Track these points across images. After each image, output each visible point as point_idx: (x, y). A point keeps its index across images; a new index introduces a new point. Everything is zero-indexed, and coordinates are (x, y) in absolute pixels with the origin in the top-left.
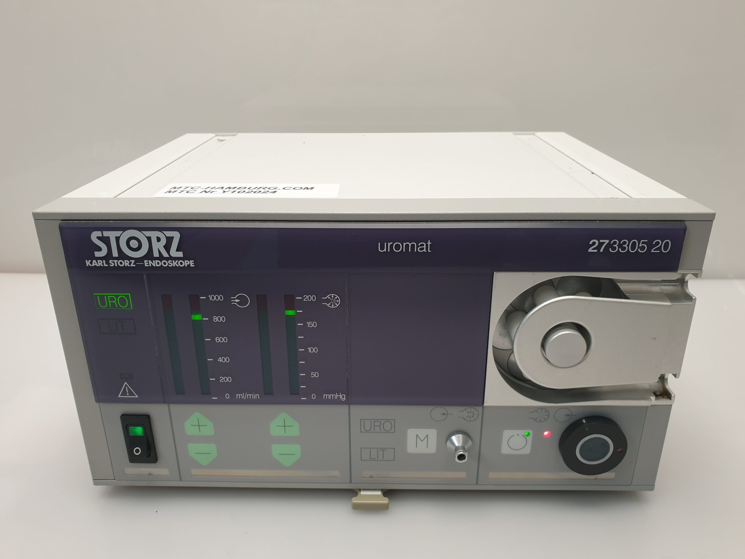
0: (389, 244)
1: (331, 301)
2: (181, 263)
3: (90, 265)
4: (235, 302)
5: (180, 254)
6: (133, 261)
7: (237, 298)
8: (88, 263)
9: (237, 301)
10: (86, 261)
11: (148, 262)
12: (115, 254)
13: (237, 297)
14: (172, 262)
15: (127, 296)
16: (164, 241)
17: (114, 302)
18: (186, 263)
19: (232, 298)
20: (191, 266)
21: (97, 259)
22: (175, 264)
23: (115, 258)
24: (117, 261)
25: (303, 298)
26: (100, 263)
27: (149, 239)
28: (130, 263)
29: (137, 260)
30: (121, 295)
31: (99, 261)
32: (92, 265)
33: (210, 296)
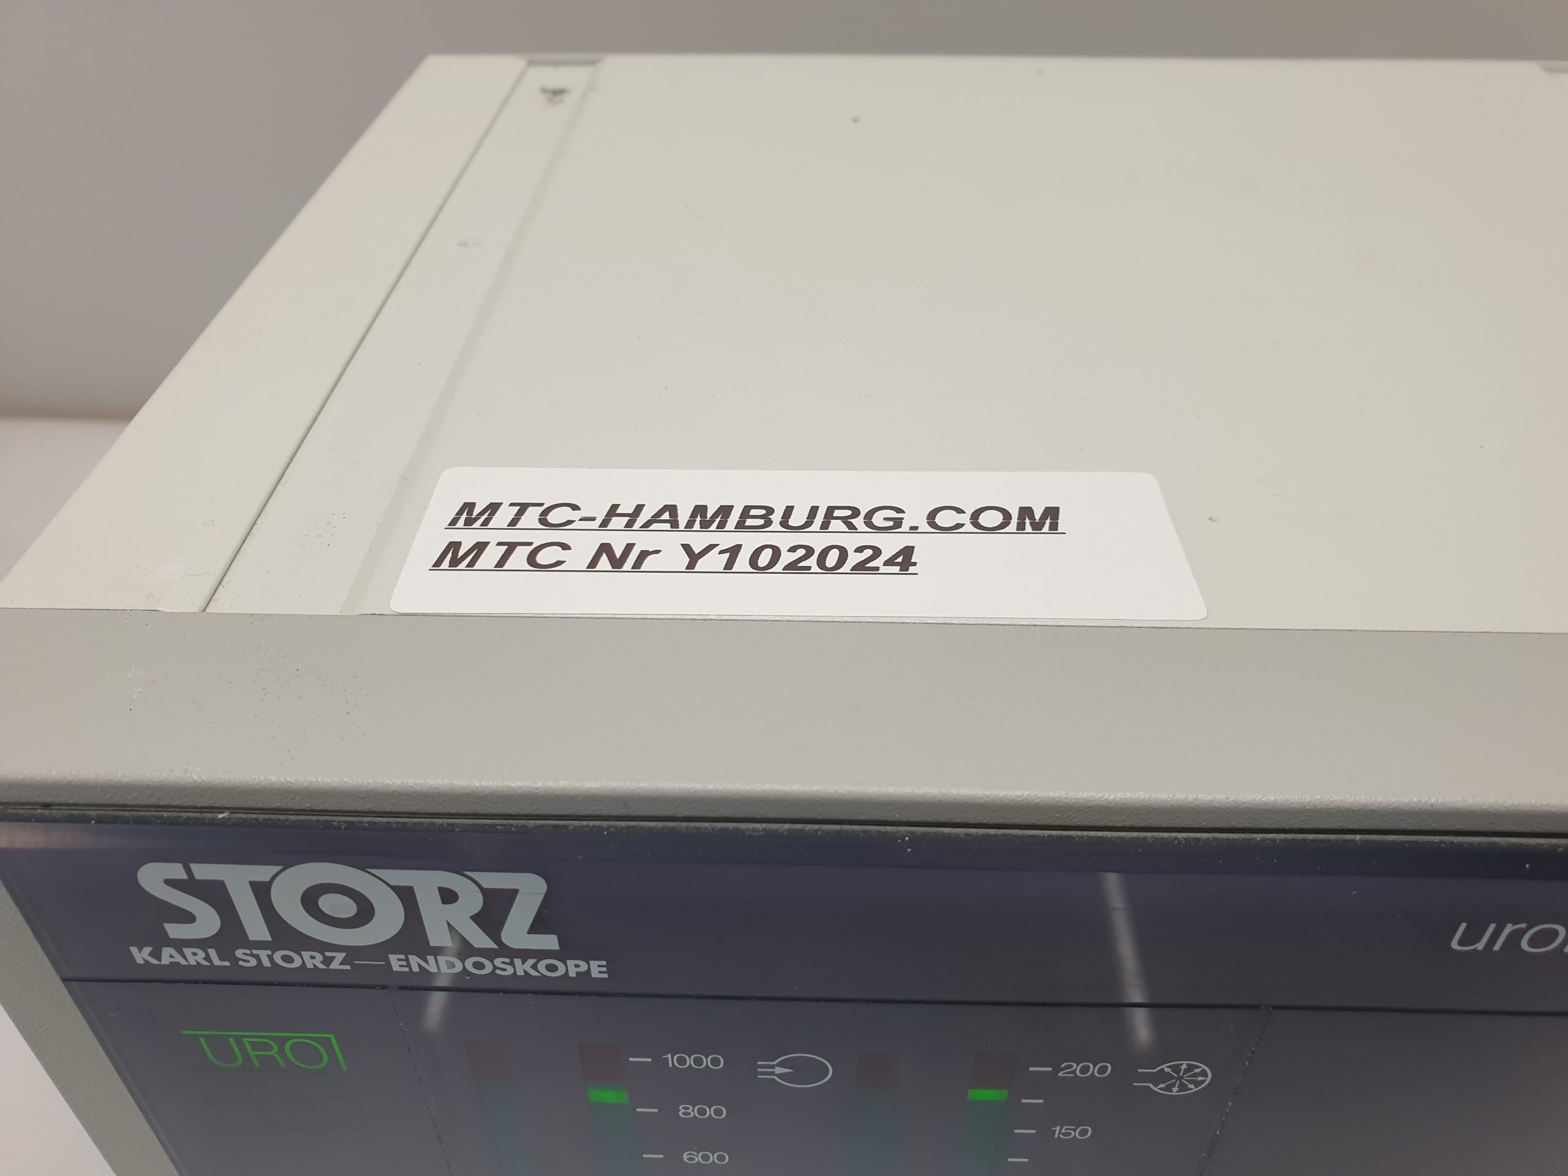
0: (1509, 928)
1: (1181, 1083)
2: (552, 968)
3: (154, 961)
4: (773, 1074)
5: (549, 942)
6: (340, 956)
7: (780, 1065)
8: (141, 955)
9: (779, 1070)
10: (134, 950)
11: (407, 960)
12: (256, 928)
13: (778, 1063)
14: (512, 964)
15: (326, 1043)
16: (471, 901)
17: (274, 1052)
18: (573, 967)
19: (759, 1063)
20: (595, 974)
21: (179, 945)
22: (522, 967)
23: (261, 945)
24: (269, 952)
25: (1057, 1069)
26: (194, 957)
27: (406, 895)
28: (328, 961)
29: (353, 953)
30: (298, 1037)
31: (188, 951)
32: (160, 961)
33: (669, 1056)
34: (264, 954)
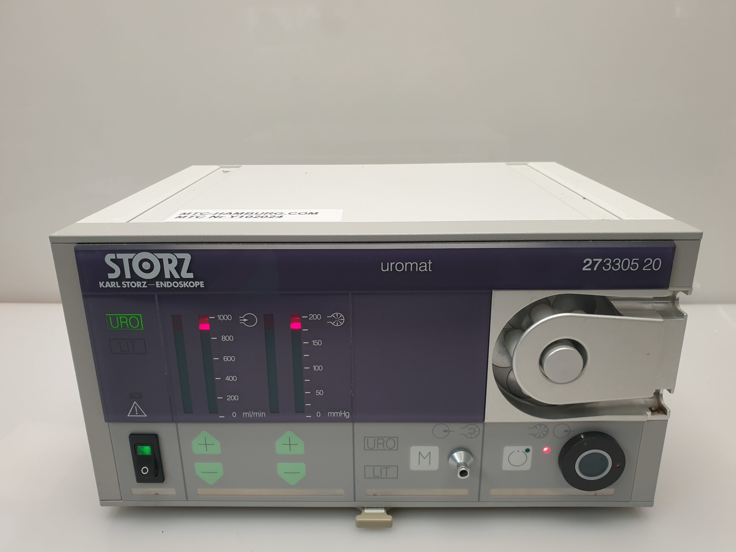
0: (392, 264)
1: (336, 320)
2: (192, 284)
3: (104, 287)
4: (243, 321)
5: (191, 275)
6: (145, 283)
8: (101, 284)
9: (245, 320)
10: (100, 282)
11: (160, 283)
12: (128, 275)
13: (244, 317)
14: (183, 283)
15: (139, 317)
16: (175, 263)
17: (126, 322)
18: (196, 284)
19: (240, 317)
20: (201, 286)
21: (111, 280)
22: (185, 285)
23: (128, 280)
24: (129, 282)
25: (309, 317)
26: (113, 285)
27: (161, 261)
28: (142, 285)
29: (149, 281)
30: (133, 316)
31: (112, 282)
32: (105, 286)
33: (219, 316)
34: (128, 283)
